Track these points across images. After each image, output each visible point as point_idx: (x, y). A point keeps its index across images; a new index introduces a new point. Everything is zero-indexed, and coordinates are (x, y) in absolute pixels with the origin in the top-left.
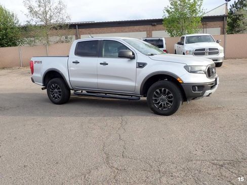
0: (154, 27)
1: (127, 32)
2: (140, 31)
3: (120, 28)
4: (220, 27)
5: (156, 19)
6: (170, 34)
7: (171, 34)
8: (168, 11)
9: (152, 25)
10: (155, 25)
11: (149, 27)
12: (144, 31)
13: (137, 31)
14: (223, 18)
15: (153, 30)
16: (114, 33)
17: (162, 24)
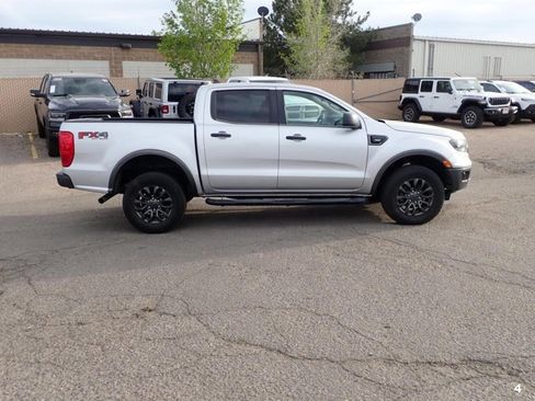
0: (125, 52)
1: (60, 58)
2: (95, 59)
3: (42, 48)
4: (252, 62)
5: (142, 36)
6: (174, 71)
7: (178, 71)
8: (171, 23)
9: (121, 47)
10: (128, 48)
11: (114, 51)
12: (103, 59)
13: (87, 57)
14: (257, 46)
15: (124, 59)
16: (27, 58)
17: (157, 48)
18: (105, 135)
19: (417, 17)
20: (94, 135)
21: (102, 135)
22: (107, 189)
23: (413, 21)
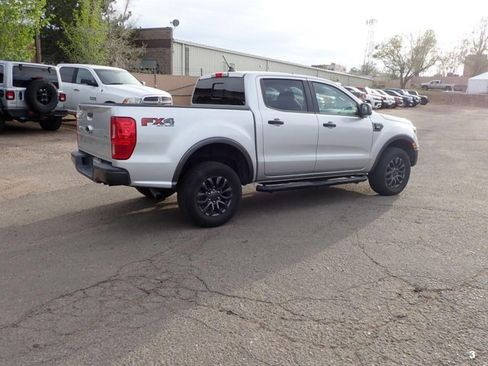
18: (171, 121)
19: (176, 23)
20: (159, 122)
21: (168, 121)
22: (170, 183)
23: (171, 26)
